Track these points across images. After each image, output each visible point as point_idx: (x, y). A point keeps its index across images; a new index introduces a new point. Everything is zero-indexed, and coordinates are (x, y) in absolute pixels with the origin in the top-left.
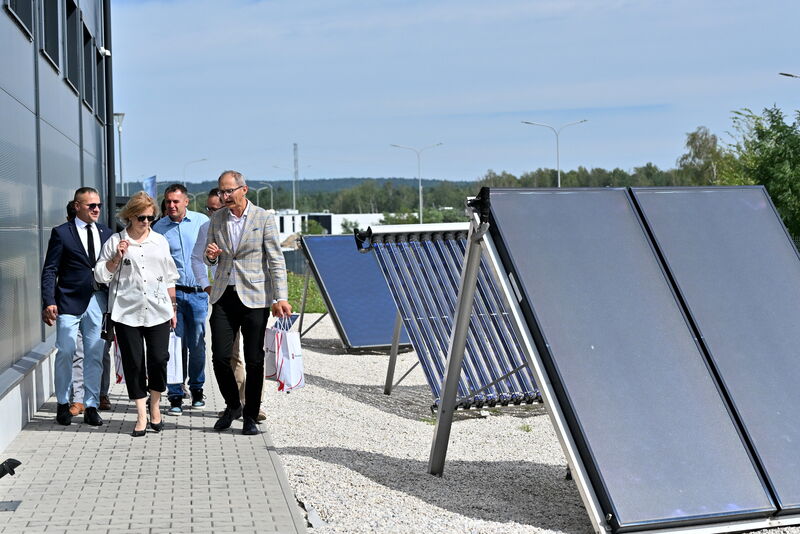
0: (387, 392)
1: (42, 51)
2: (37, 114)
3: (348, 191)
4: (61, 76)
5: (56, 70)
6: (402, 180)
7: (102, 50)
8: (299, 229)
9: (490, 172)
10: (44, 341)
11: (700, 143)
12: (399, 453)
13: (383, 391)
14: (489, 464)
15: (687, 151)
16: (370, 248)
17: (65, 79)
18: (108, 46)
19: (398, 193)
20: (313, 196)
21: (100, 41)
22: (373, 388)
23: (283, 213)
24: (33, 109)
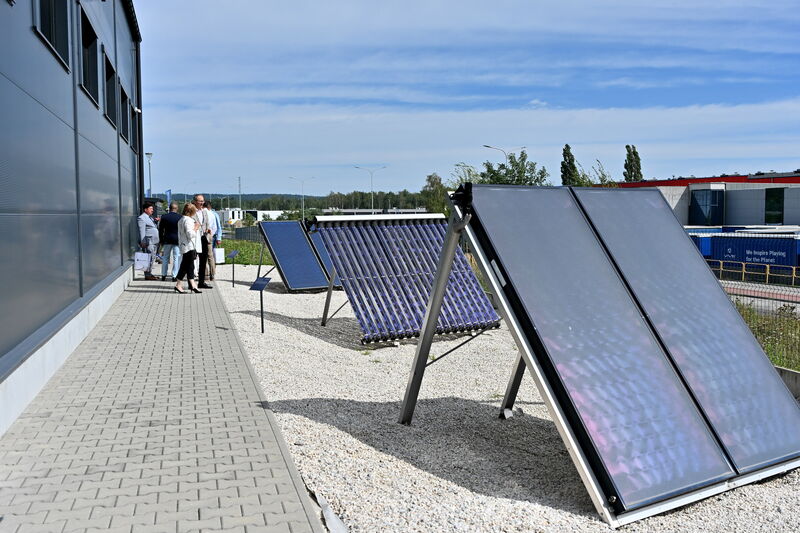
0: (323, 324)
1: (80, 85)
2: (75, 130)
3: (265, 200)
4: (101, 111)
5: (97, 107)
6: (290, 195)
7: (136, 109)
8: (241, 218)
9: (332, 193)
10: (81, 296)
11: (433, 180)
12: (363, 394)
13: (320, 323)
14: (432, 401)
15: (426, 183)
16: (316, 231)
17: (105, 115)
18: (139, 107)
19: (289, 201)
20: (247, 202)
21: (134, 103)
22: (312, 320)
23: (234, 210)
24: (73, 126)
